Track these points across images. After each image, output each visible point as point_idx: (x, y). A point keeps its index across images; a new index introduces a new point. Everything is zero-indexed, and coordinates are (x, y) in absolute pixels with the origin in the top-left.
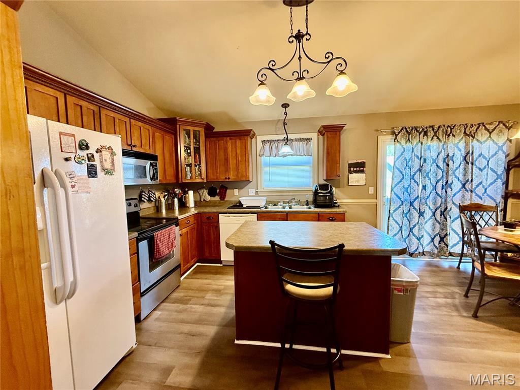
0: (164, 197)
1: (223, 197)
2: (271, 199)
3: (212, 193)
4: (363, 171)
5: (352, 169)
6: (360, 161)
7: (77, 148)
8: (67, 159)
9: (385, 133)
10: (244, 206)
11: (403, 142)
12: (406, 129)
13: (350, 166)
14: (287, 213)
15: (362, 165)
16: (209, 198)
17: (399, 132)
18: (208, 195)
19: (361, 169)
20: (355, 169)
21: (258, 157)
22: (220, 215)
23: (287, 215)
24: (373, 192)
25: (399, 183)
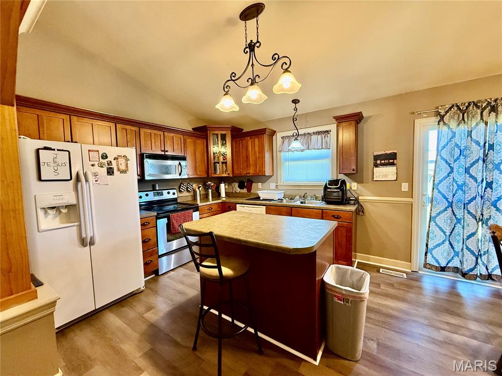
0: (199, 188)
1: (249, 190)
2: (287, 193)
3: (241, 186)
4: (393, 164)
5: (379, 162)
6: (389, 152)
7: (100, 157)
8: (93, 165)
9: (425, 115)
10: (261, 199)
11: (453, 124)
12: (457, 106)
13: (376, 158)
14: (292, 207)
15: (393, 156)
16: (238, 190)
17: (447, 112)
18: (239, 187)
19: (391, 161)
20: (383, 162)
21: (278, 153)
22: (237, 205)
23: (291, 209)
24: (407, 190)
25: (445, 178)
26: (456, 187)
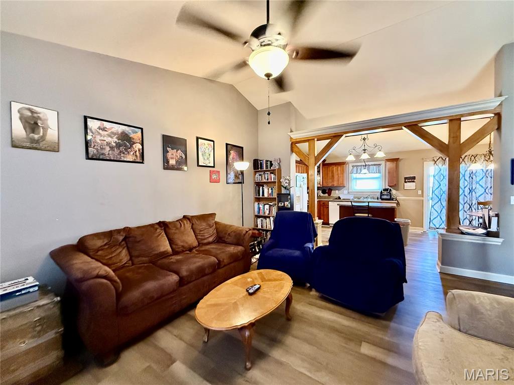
1: (329, 194)
2: (356, 196)
4: (414, 182)
5: (407, 180)
6: (412, 176)
9: (428, 161)
11: (440, 165)
12: (442, 158)
13: (406, 178)
15: (414, 178)
16: (322, 195)
17: (437, 160)
18: (323, 193)
19: (413, 180)
20: (409, 180)
21: (350, 174)
22: (330, 202)
24: (420, 193)
25: (437, 189)
26: (442, 192)
